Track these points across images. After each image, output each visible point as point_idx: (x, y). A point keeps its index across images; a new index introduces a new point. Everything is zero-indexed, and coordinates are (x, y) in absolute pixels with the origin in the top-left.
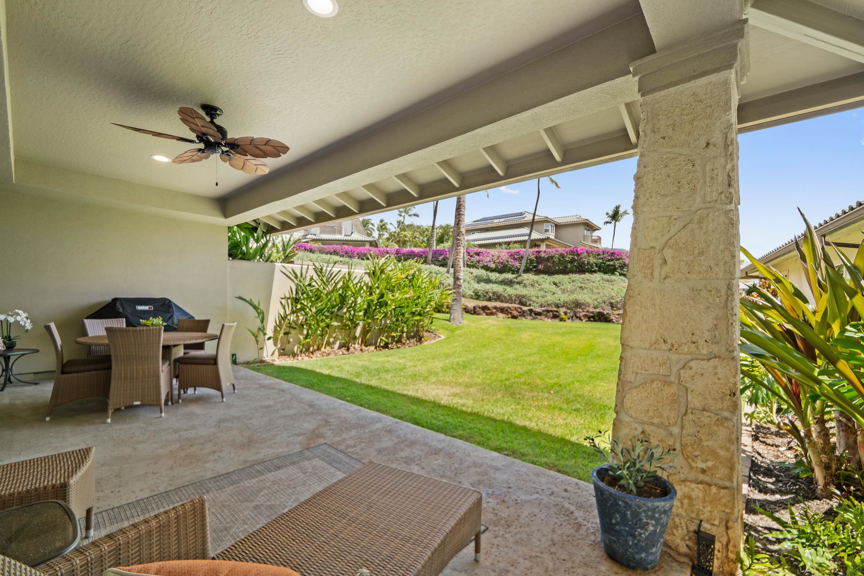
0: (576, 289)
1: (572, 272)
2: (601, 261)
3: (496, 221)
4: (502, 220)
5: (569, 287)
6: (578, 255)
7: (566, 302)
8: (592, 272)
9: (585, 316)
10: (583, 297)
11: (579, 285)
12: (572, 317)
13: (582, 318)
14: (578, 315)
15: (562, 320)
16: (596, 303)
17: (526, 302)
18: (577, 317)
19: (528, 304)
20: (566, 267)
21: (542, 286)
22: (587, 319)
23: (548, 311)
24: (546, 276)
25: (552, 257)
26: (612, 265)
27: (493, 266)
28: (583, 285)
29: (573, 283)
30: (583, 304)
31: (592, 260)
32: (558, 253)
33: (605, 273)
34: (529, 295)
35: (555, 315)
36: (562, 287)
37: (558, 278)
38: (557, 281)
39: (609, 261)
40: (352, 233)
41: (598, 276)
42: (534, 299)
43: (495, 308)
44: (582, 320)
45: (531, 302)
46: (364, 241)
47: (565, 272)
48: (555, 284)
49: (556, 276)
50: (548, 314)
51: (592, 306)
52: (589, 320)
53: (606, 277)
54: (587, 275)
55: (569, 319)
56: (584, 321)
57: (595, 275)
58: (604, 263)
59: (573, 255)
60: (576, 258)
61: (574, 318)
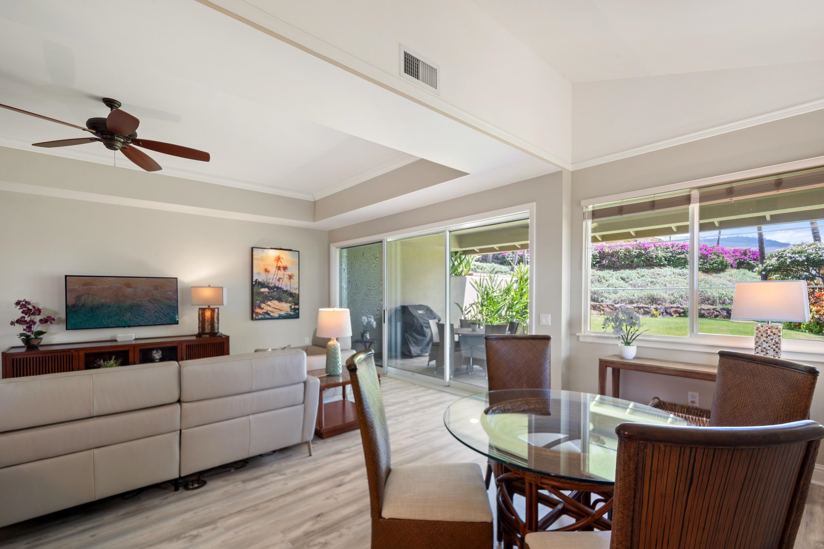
0: (647, 285)
1: (638, 266)
2: (670, 254)
5: (640, 282)
6: (646, 249)
7: (641, 298)
8: (660, 266)
9: (676, 312)
10: (658, 292)
11: (650, 279)
12: (663, 313)
13: (673, 314)
14: (668, 311)
15: (653, 315)
16: (672, 298)
17: (598, 299)
18: (667, 313)
19: (600, 300)
20: (632, 262)
21: (610, 282)
22: (678, 315)
23: (639, 308)
24: (611, 272)
25: (617, 252)
26: (683, 259)
28: (654, 280)
29: (643, 278)
30: (658, 300)
31: (660, 254)
32: (623, 248)
33: (675, 266)
34: (600, 291)
35: (647, 311)
36: (631, 282)
37: (626, 273)
38: (624, 276)
39: (679, 254)
41: (668, 270)
42: (606, 295)
44: (672, 316)
45: (603, 298)
47: (631, 266)
48: (623, 279)
49: (622, 271)
50: (640, 311)
51: (668, 301)
52: (680, 316)
53: (677, 270)
54: (657, 270)
55: (660, 314)
56: (675, 316)
57: (665, 269)
58: (675, 257)
59: (641, 249)
60: (643, 252)
61: (665, 314)
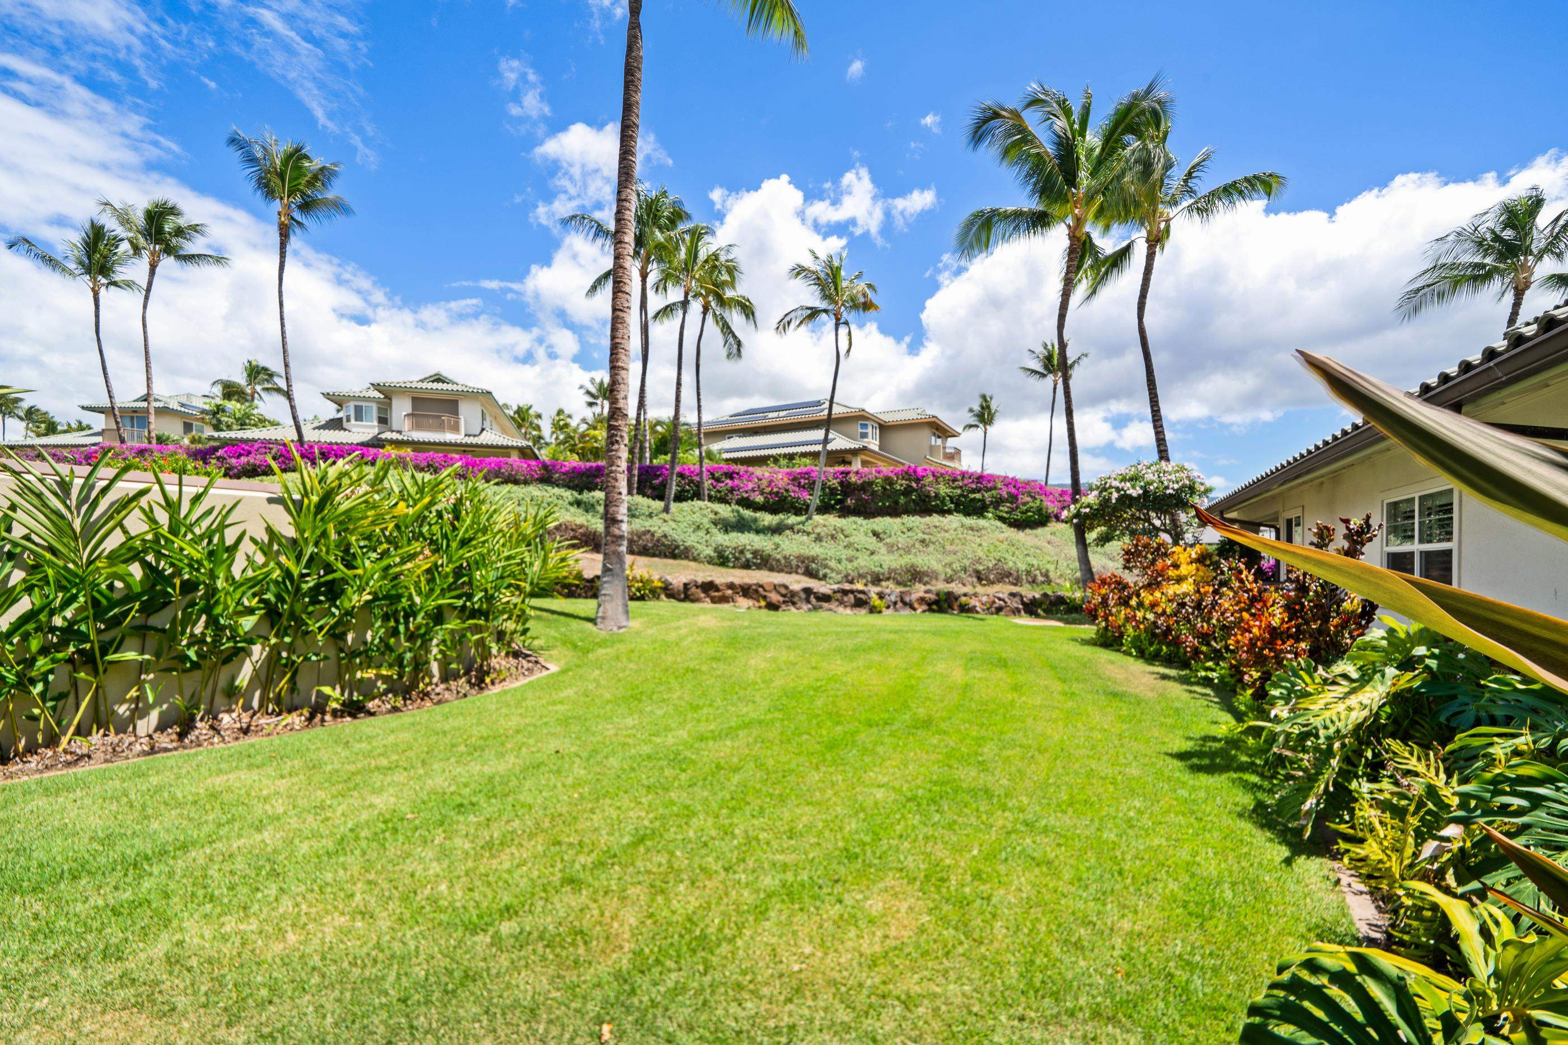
0: (914, 545)
1: (908, 512)
2: (959, 491)
3: (771, 415)
4: (782, 414)
5: (902, 540)
6: (918, 480)
7: (895, 570)
8: (943, 512)
9: (922, 600)
10: (927, 560)
11: (921, 536)
12: (895, 603)
13: (916, 605)
14: (907, 599)
15: (873, 610)
16: (950, 572)
17: (818, 571)
18: (905, 604)
19: (821, 573)
20: (896, 503)
21: (851, 539)
22: (925, 607)
23: (845, 592)
24: (860, 520)
25: (871, 484)
26: (979, 500)
27: (759, 499)
28: (926, 537)
29: (910, 534)
30: (925, 574)
31: (943, 490)
32: (881, 476)
33: (967, 514)
34: (822, 556)
35: (860, 599)
36: (888, 540)
37: (881, 523)
38: (878, 529)
39: (973, 491)
40: (483, 430)
41: (955, 520)
42: (833, 564)
43: (731, 586)
44: (915, 609)
45: (827, 571)
46: (507, 447)
47: (894, 512)
48: (876, 534)
49: (879, 520)
50: (846, 599)
51: (942, 577)
52: (931, 610)
53: (971, 521)
54: (935, 519)
55: (888, 607)
56: (919, 611)
57: (950, 517)
58: (966, 497)
59: (909, 480)
60: (914, 485)
61: (899, 605)
